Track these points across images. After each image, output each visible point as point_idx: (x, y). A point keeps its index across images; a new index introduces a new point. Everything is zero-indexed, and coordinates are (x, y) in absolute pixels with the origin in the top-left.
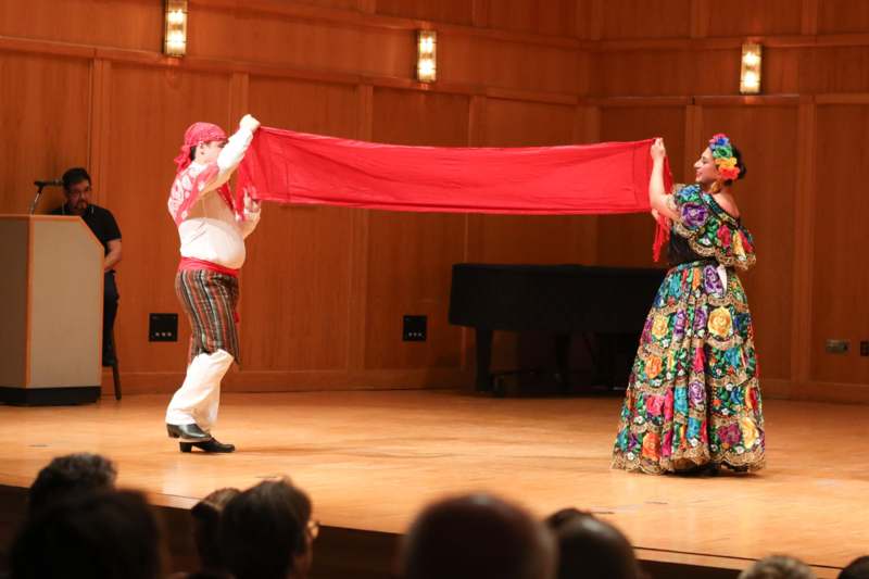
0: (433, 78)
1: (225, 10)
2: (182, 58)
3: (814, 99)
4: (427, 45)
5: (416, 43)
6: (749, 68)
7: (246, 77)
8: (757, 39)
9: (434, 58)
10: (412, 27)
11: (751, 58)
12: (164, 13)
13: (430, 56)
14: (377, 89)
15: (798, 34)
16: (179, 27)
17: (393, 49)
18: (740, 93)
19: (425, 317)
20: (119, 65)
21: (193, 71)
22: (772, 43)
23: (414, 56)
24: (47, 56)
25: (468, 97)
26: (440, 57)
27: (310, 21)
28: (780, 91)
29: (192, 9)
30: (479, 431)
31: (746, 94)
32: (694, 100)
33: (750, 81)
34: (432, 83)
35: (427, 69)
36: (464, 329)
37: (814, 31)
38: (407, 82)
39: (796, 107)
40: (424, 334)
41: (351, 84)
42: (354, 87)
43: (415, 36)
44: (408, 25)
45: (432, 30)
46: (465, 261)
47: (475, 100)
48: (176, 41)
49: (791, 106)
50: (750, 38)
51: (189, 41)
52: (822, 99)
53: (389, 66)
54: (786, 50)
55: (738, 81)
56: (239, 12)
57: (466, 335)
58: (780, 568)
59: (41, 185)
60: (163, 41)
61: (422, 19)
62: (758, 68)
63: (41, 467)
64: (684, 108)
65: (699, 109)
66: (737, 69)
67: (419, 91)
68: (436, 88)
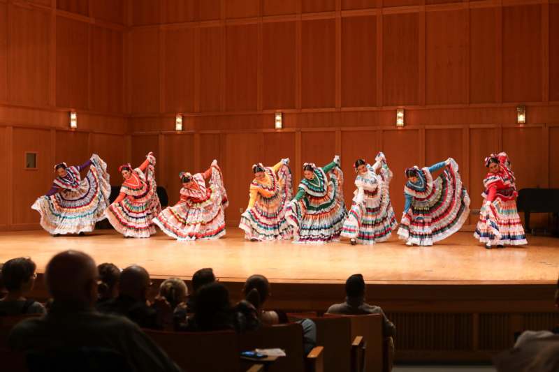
0: (76, 127)
1: (4, 106)
3: (199, 132)
4: (73, 116)
5: (70, 116)
6: (178, 123)
7: (11, 128)
8: (181, 114)
9: (76, 121)
11: (179, 120)
13: (75, 119)
14: (57, 131)
15: (193, 112)
17: (62, 118)
18: (176, 131)
22: (185, 115)
23: (69, 120)
25: (88, 133)
26: (78, 120)
27: (33, 109)
28: (189, 130)
31: (178, 131)
32: (161, 133)
33: (179, 127)
34: (75, 129)
35: (74, 124)
37: (198, 111)
38: (67, 128)
42: (49, 130)
43: (70, 113)
44: (67, 110)
45: (75, 111)
47: (90, 134)
49: (192, 135)
50: (178, 113)
52: (202, 132)
53: (61, 124)
54: (190, 117)
55: (175, 127)
56: (9, 106)
61: (73, 108)
62: (181, 123)
64: (158, 135)
65: (163, 136)
66: (175, 123)
67: (71, 131)
68: (76, 131)
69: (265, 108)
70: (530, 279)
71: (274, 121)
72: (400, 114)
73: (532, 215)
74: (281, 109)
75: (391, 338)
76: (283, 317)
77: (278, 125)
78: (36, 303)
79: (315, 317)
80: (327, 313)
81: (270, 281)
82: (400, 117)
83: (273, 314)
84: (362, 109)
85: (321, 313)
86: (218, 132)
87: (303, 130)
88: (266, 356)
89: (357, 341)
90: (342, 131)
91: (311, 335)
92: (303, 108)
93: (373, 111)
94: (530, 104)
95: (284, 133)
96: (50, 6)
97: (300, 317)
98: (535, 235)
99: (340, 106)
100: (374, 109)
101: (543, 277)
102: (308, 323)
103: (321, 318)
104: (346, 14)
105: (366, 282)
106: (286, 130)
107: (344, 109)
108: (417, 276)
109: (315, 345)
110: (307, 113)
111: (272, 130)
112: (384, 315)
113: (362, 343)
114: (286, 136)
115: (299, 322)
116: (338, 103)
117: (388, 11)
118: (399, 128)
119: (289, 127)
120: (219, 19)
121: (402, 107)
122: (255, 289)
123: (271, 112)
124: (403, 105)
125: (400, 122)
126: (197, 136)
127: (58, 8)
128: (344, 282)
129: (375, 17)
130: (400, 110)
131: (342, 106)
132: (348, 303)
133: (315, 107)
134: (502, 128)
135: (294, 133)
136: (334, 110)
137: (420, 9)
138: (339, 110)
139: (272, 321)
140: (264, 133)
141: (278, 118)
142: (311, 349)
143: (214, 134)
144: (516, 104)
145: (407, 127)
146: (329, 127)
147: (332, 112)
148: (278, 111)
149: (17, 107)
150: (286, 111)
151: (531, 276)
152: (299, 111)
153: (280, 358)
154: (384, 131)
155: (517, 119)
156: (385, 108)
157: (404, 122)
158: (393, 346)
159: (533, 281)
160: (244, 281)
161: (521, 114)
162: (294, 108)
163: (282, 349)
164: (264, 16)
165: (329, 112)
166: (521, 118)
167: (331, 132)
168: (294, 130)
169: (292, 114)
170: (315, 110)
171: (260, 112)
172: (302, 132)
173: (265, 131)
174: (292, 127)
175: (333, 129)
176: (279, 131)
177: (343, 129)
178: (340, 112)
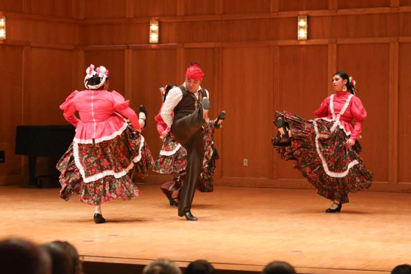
0: (5, 38)
3: (183, 46)
4: (1, 23)
6: (153, 32)
8: (156, 18)
9: (5, 29)
11: (154, 27)
13: (3, 28)
15: (175, 15)
18: (150, 44)
19: (4, 152)
22: (164, 20)
25: (22, 47)
26: (8, 28)
28: (168, 43)
30: (31, 205)
31: (152, 44)
32: (128, 46)
33: (154, 38)
34: (4, 40)
36: (23, 157)
37: (183, 15)
39: (175, 49)
40: (4, 159)
45: (3, 15)
46: (23, 125)
47: (25, 50)
50: (153, 18)
54: (170, 23)
55: (148, 38)
57: (23, 160)
62: (157, 31)
64: (123, 50)
65: (131, 51)
66: (148, 32)
68: (5, 44)
69: (280, 11)
71: (296, 28)
74: (306, 10)
77: (302, 34)
86: (212, 45)
87: (340, 41)
90: (399, 43)
92: (339, 8)
95: (313, 46)
99: (398, 5)
106: (313, 42)
107: (404, 9)
110: (345, 15)
111: (293, 42)
114: (312, 50)
119: (318, 38)
123: (292, 14)
126: (181, 52)
131: (400, 6)
133: (359, 7)
135: (327, 45)
136: (387, 10)
138: (395, 10)
140: (281, 47)
141: (302, 23)
143: (206, 48)
146: (381, 36)
147: (385, 14)
148: (301, 12)
150: (313, 13)
152: (333, 14)
162: (326, 8)
165: (381, 14)
167: (383, 44)
168: (325, 41)
169: (322, 17)
170: (359, 11)
171: (274, 15)
172: (338, 45)
173: (281, 43)
174: (324, 37)
175: (386, 40)
176: (303, 43)
177: (402, 39)
178: (398, 14)
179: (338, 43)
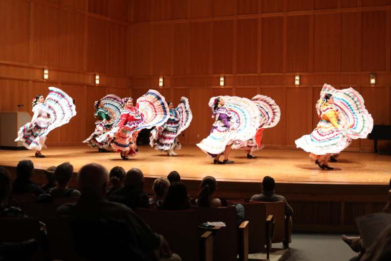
0: (99, 84)
1: (55, 70)
2: (47, 80)
3: (173, 87)
4: (97, 77)
5: (95, 77)
6: (160, 82)
7: (61, 84)
8: (162, 76)
10: (94, 73)
11: (161, 80)
12: (43, 71)
13: (98, 79)
14: (87, 86)
15: (170, 75)
16: (47, 74)
17: (90, 78)
20: (34, 81)
21: (49, 83)
22: (165, 77)
23: (95, 79)
24: (19, 80)
26: (100, 80)
27: (73, 72)
28: (167, 86)
29: (49, 70)
33: (161, 84)
35: (97, 82)
37: (173, 75)
38: (93, 85)
39: (170, 89)
41: (82, 85)
42: (83, 85)
43: (95, 75)
45: (98, 74)
47: (107, 88)
48: (46, 77)
49: (168, 89)
51: (49, 77)
52: (176, 88)
53: (90, 82)
54: (168, 78)
55: (159, 84)
56: (59, 71)
58: (161, 179)
59: (19, 106)
60: (43, 77)
61: (97, 72)
62: (162, 82)
63: (18, 163)
66: (158, 82)
67: (96, 86)
68: (99, 86)
69: (214, 73)
70: (377, 181)
71: (219, 81)
72: (297, 78)
73: (378, 141)
74: (224, 74)
75: (291, 217)
76: (224, 203)
77: (222, 84)
78: (75, 191)
79: (244, 203)
80: (251, 201)
81: (217, 180)
82: (297, 80)
83: (218, 200)
84: (274, 74)
85: (247, 200)
86: (185, 87)
88: (214, 226)
89: (269, 218)
90: (261, 88)
91: (241, 214)
92: (237, 73)
93: (281, 76)
94: (379, 72)
95: (226, 89)
96: (84, 10)
97: (235, 203)
98: (381, 154)
99: (260, 72)
100: (281, 74)
101: (386, 180)
102: (239, 206)
103: (247, 203)
104: (264, 15)
105: (275, 182)
106: (226, 87)
107: (262, 74)
108: (307, 178)
109: (244, 220)
110: (239, 77)
111: (218, 87)
112: (286, 202)
113: (272, 219)
115: (234, 206)
116: (259, 70)
117: (290, 14)
118: (297, 86)
119: (228, 85)
120: (186, 18)
121: (298, 73)
122: (207, 185)
123: (218, 75)
124: (299, 72)
125: (297, 83)
126: (172, 90)
127: (89, 11)
128: (261, 181)
129: (283, 17)
130: (297, 75)
131: (262, 72)
132: (264, 194)
133: (246, 73)
134: (361, 87)
135: (231, 89)
136: (256, 75)
137: (310, 13)
139: (217, 204)
140: (213, 89)
141: (222, 79)
142: (241, 223)
143: (182, 89)
144: (369, 72)
145: (302, 86)
146: (253, 85)
147: (255, 76)
148: (221, 75)
149: (63, 71)
150: (226, 75)
151: (378, 180)
152: (234, 75)
153: (223, 228)
154: (287, 88)
155: (370, 82)
156: (288, 74)
157: (300, 82)
158: (292, 222)
159: (379, 183)
160: (202, 179)
161: (373, 78)
162: (232, 73)
163: (223, 222)
164: (214, 16)
165: (253, 76)
166: (373, 81)
167: (255, 88)
168: (232, 87)
169: (230, 77)
170: (245, 75)
171: (211, 76)
172: (236, 89)
173: (214, 87)
174: (230, 85)
175: (255, 87)
176: (222, 87)
177: (262, 87)
178: (260, 76)
179: (237, 87)
